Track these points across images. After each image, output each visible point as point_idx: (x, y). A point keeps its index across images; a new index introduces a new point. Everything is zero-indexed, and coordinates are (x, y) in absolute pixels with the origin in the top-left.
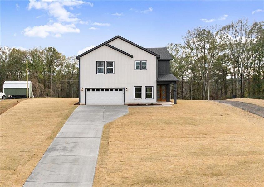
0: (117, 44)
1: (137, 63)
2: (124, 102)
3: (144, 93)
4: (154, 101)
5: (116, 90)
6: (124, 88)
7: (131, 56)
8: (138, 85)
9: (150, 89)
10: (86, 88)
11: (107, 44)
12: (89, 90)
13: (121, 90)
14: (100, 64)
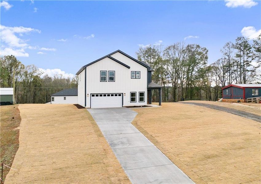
0: (118, 56)
1: (132, 73)
2: (123, 104)
3: (138, 97)
4: (145, 103)
5: (116, 95)
6: (123, 94)
7: (129, 68)
8: (133, 91)
9: (142, 94)
10: (91, 94)
11: (109, 57)
12: (93, 96)
13: (120, 95)
14: (103, 73)
